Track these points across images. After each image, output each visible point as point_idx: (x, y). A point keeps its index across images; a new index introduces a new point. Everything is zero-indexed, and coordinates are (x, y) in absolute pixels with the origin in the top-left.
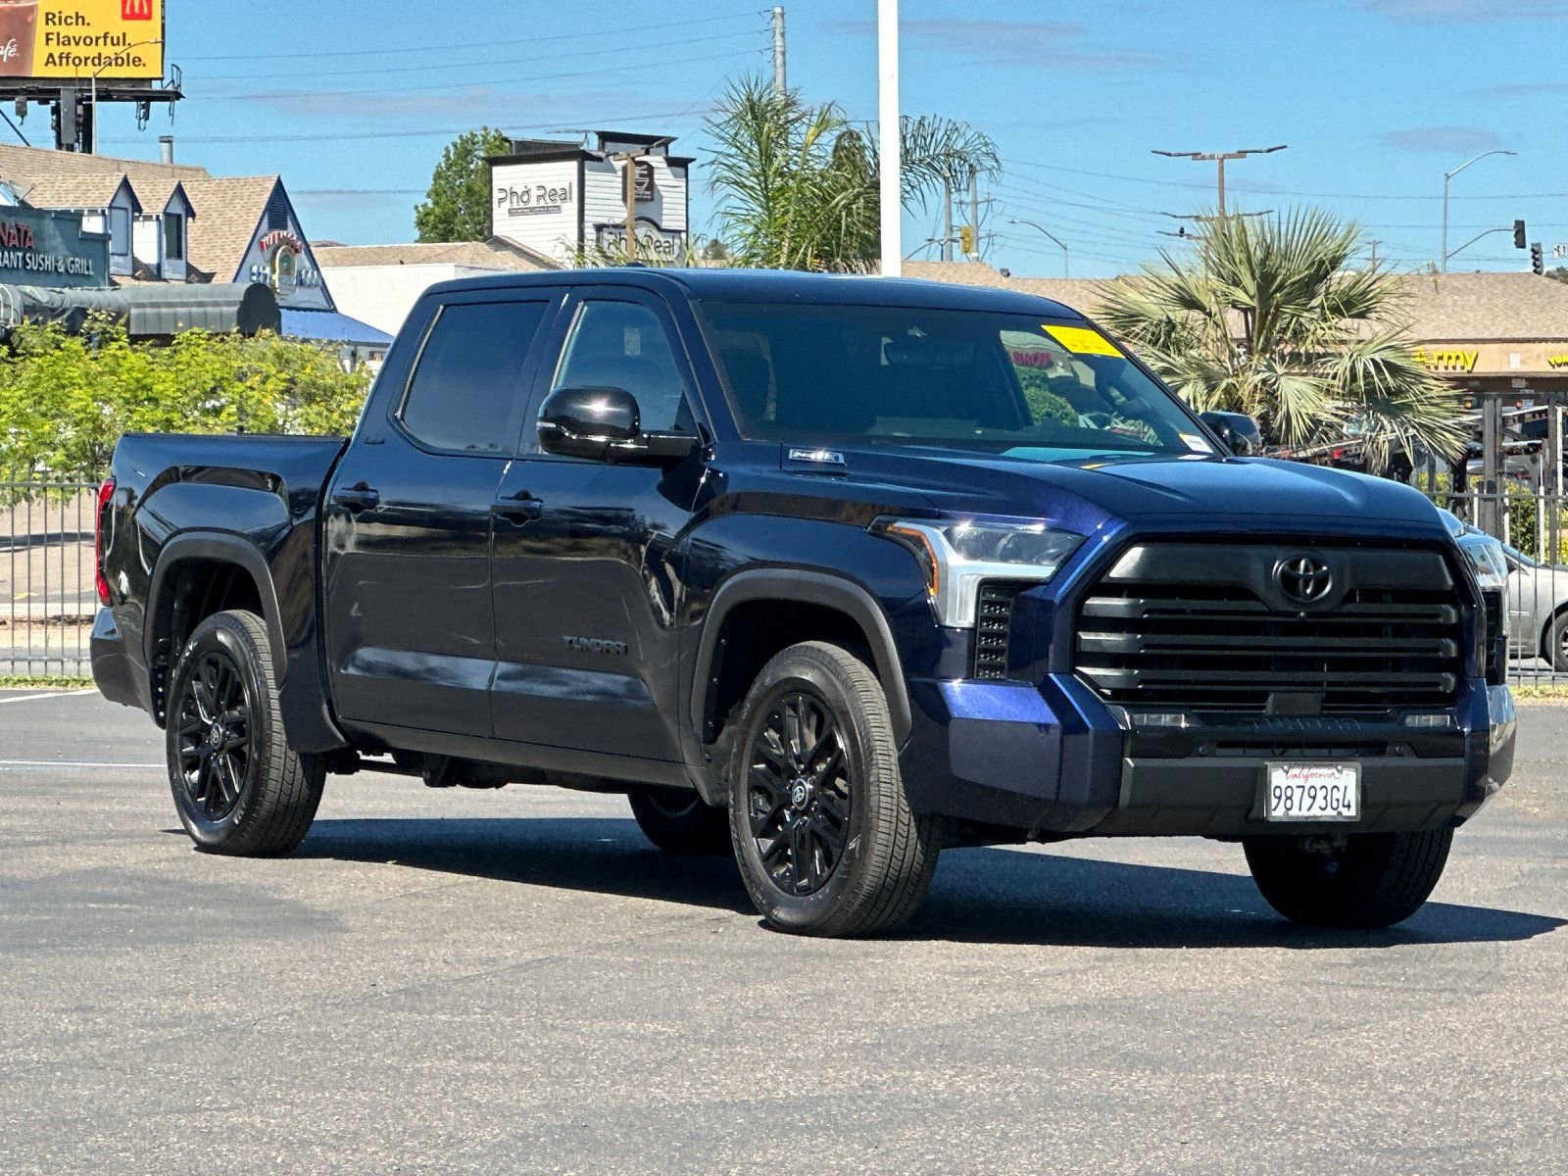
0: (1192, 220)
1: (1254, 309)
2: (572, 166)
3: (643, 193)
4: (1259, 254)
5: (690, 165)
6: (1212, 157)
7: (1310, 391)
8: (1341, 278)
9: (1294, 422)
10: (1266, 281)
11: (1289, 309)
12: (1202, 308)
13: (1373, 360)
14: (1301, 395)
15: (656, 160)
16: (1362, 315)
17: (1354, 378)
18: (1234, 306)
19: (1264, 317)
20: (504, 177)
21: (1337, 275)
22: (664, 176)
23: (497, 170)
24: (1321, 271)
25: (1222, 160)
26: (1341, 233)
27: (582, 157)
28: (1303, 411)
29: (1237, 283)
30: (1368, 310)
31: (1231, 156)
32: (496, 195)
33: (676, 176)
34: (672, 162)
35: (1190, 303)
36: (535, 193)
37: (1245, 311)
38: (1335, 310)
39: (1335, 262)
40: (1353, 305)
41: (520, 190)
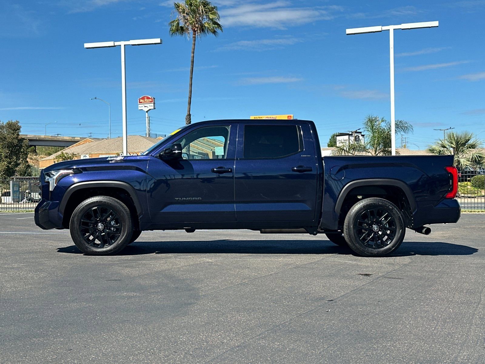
0: (439, 141)
1: (455, 147)
2: (348, 136)
3: (357, 139)
4: (456, 138)
5: (365, 136)
6: (443, 130)
7: (465, 161)
8: (470, 142)
9: (463, 166)
10: (457, 143)
11: (461, 147)
12: (446, 148)
13: (476, 156)
14: (464, 162)
15: (360, 135)
16: (474, 148)
17: (473, 158)
18: (452, 147)
19: (457, 148)
20: (338, 138)
21: (469, 142)
22: (361, 137)
23: (337, 137)
24: (467, 141)
25: (444, 130)
26: (470, 135)
27: (349, 135)
28: (464, 164)
29: (452, 143)
30: (475, 147)
31: (446, 130)
32: (337, 141)
33: (363, 137)
34: (362, 135)
35: (444, 147)
36: (343, 140)
37: (453, 148)
38: (470, 148)
39: (469, 140)
40: (473, 146)
41: (340, 140)
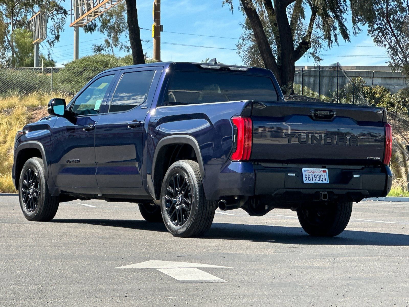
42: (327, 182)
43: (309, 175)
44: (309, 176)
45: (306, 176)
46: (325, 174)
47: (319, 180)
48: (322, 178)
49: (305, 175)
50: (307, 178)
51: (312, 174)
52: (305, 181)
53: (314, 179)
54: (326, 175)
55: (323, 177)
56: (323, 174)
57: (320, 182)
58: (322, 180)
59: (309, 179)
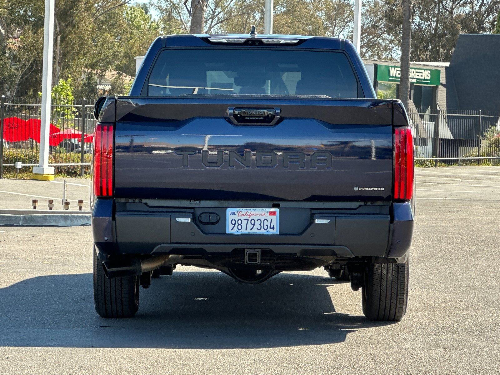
42: (276, 231)
43: (239, 220)
44: (240, 222)
45: (233, 222)
46: (274, 217)
47: (259, 228)
48: (267, 226)
49: (232, 220)
50: (235, 225)
51: (247, 217)
52: (231, 229)
53: (249, 226)
54: (275, 220)
55: (269, 223)
56: (269, 218)
57: (262, 231)
58: (266, 227)
59: (240, 227)
